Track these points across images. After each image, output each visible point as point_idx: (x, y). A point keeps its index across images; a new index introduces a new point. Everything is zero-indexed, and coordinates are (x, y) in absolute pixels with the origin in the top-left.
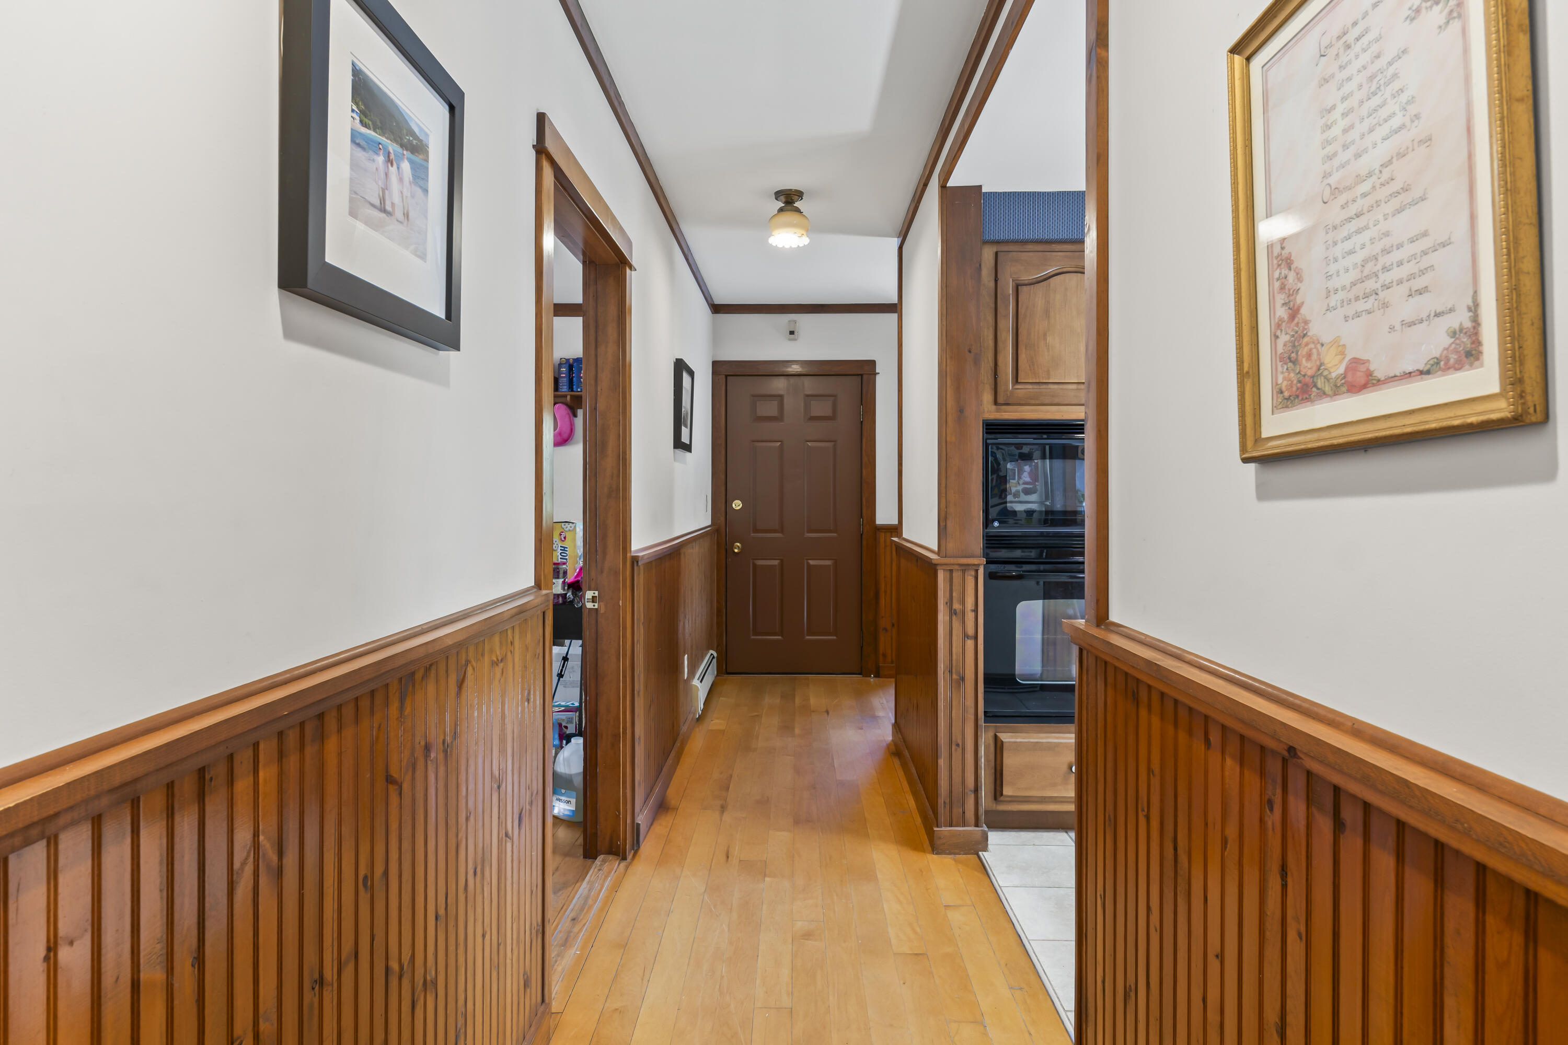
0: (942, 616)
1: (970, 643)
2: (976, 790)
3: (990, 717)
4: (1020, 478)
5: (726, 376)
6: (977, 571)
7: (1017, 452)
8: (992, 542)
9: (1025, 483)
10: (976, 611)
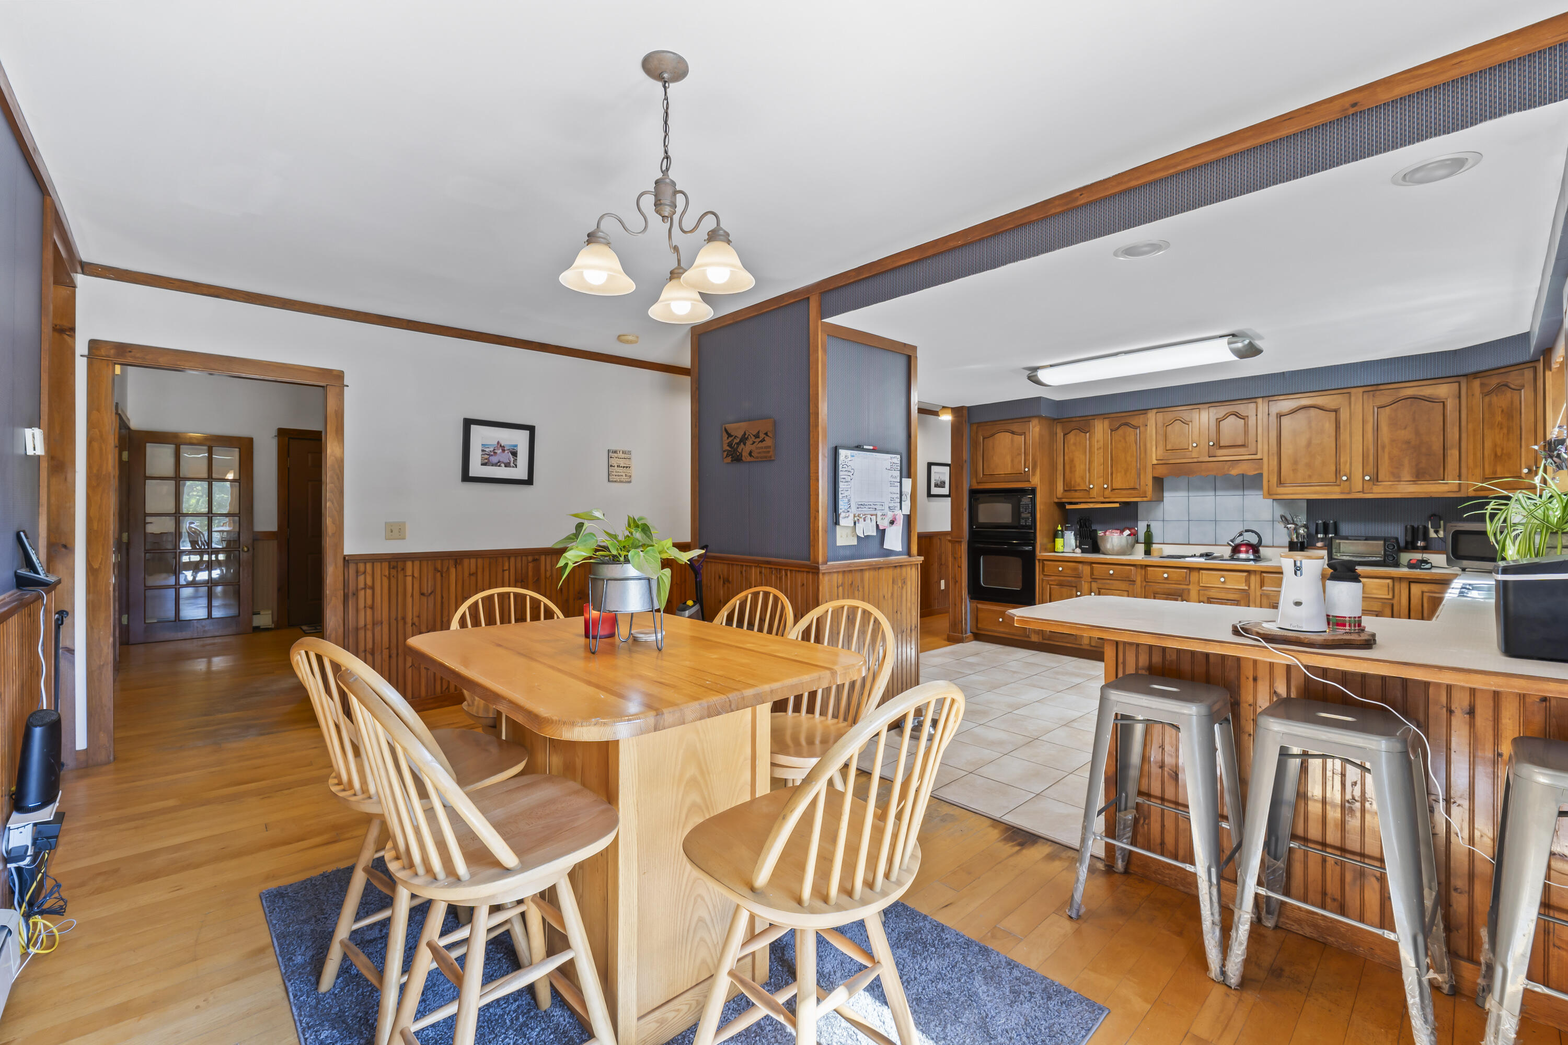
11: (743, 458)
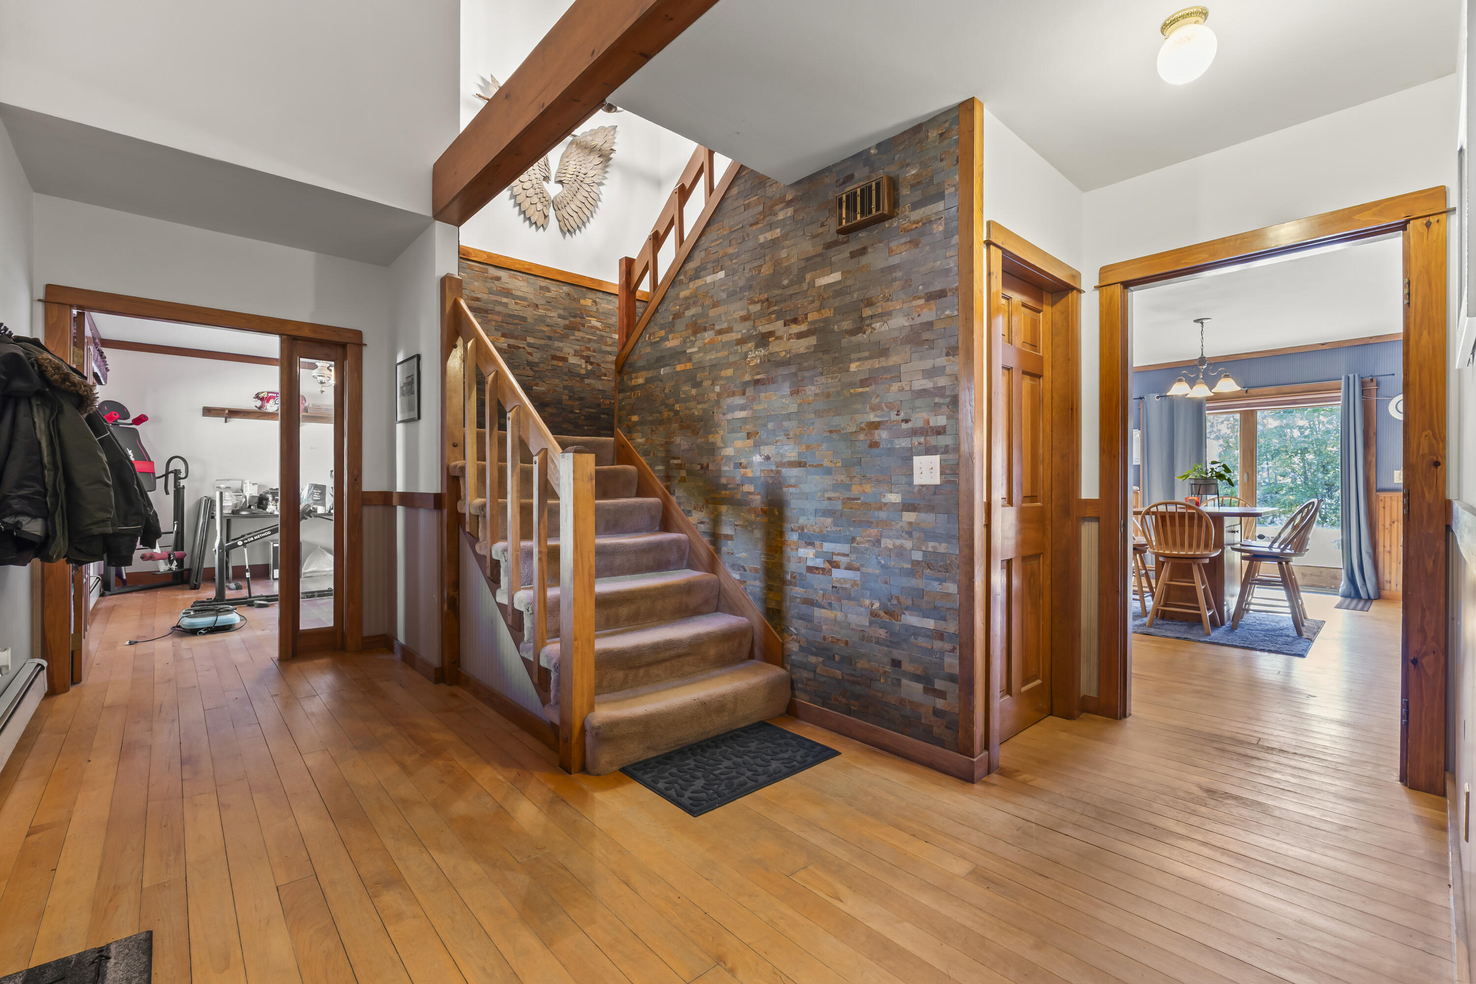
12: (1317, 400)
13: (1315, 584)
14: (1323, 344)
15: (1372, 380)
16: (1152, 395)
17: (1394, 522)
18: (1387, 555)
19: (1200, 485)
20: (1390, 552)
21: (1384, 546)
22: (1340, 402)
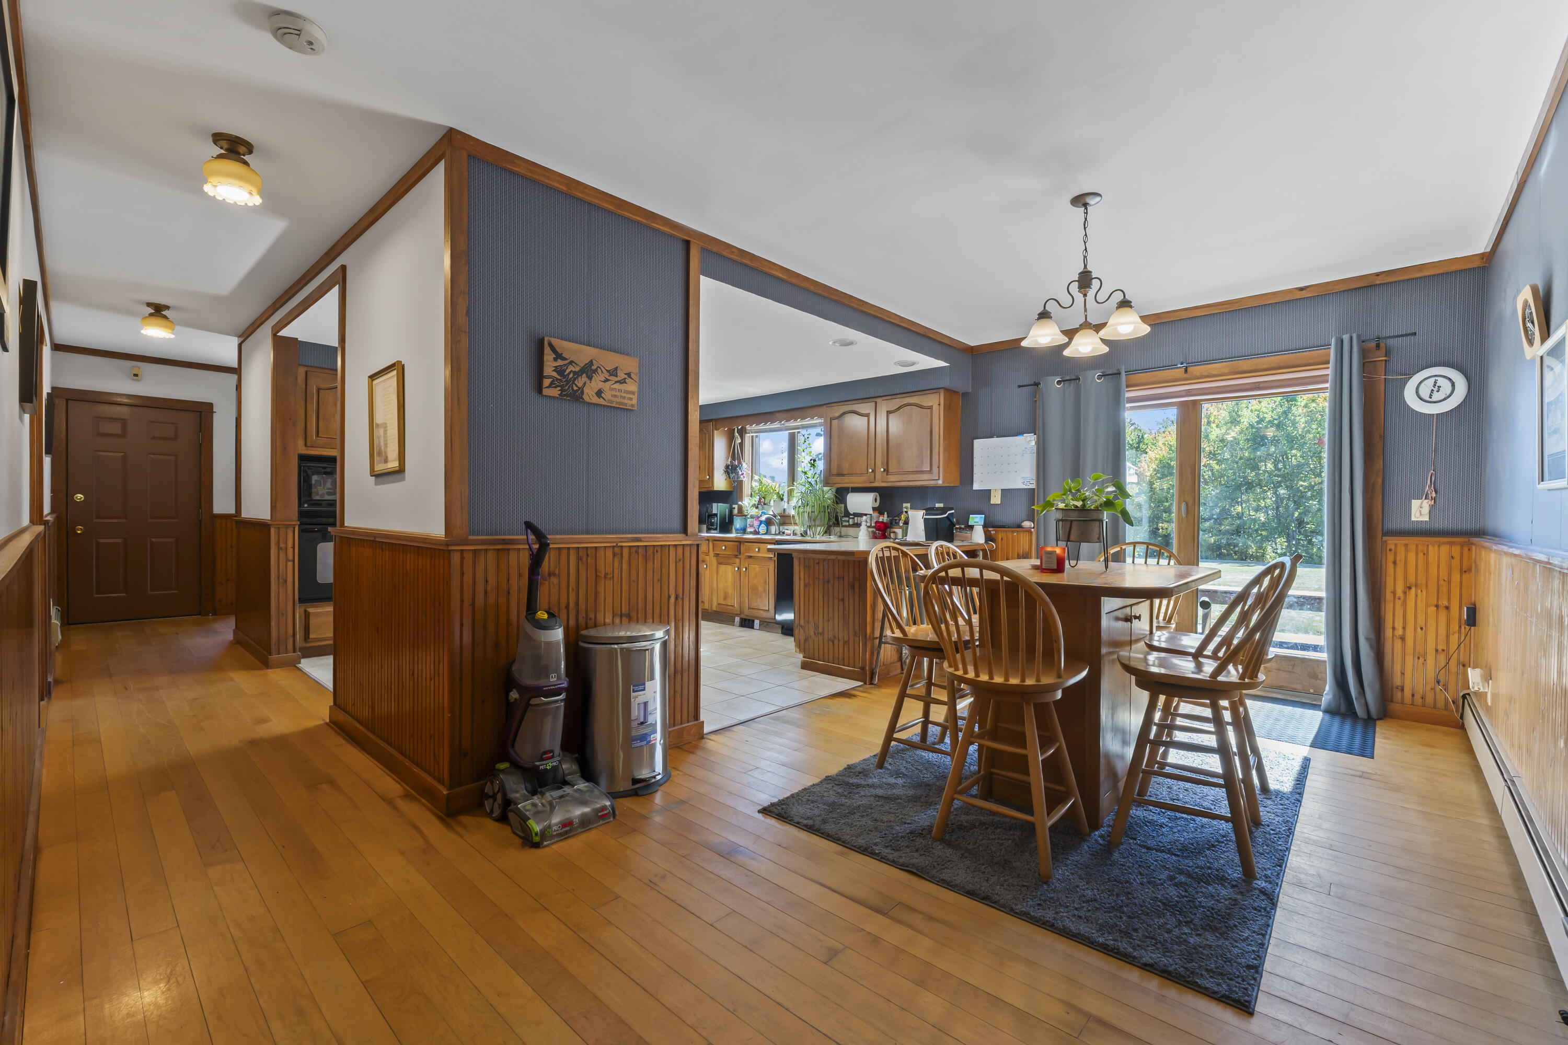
0: (273, 551)
1: (290, 564)
2: (294, 635)
3: (301, 601)
4: (324, 486)
5: (67, 400)
6: (294, 528)
7: (323, 471)
8: (302, 514)
9: (328, 489)
10: (294, 548)
11: (586, 397)
12: (1293, 382)
13: (1285, 685)
14: (1301, 289)
15: (1378, 346)
16: (1050, 378)
17: (1410, 588)
18: (1398, 643)
19: (1072, 521)
20: (1403, 638)
21: (1394, 628)
22: (1327, 385)
